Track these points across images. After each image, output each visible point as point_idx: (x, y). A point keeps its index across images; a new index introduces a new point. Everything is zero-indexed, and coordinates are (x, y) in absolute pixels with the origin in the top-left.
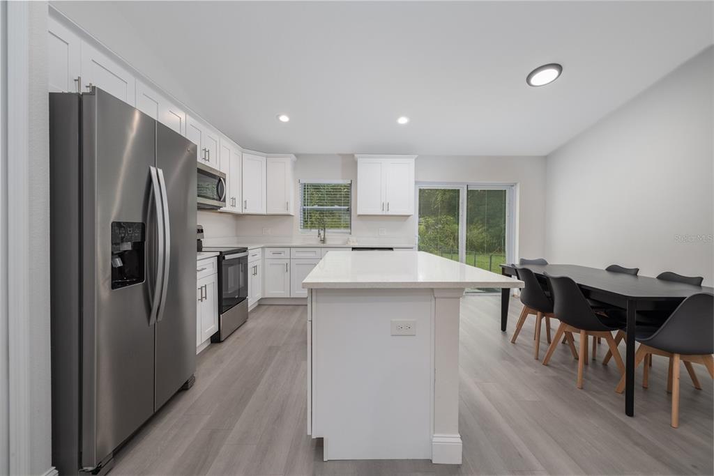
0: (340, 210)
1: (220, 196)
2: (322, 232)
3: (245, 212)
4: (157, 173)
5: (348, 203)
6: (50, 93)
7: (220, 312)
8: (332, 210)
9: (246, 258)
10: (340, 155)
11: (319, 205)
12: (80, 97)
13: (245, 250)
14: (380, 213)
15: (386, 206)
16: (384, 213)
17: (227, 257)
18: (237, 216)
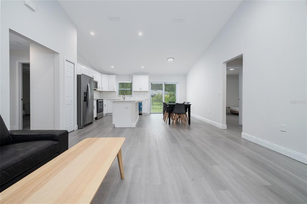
0: (129, 90)
1: (96, 86)
2: (124, 96)
3: (103, 90)
4: (89, 84)
5: (131, 88)
6: (77, 75)
7: (97, 113)
8: (126, 90)
9: (103, 101)
10: (128, 75)
11: (123, 89)
12: (80, 75)
13: (103, 100)
15: (141, 89)
16: (140, 91)
17: (99, 101)
18: (100, 92)
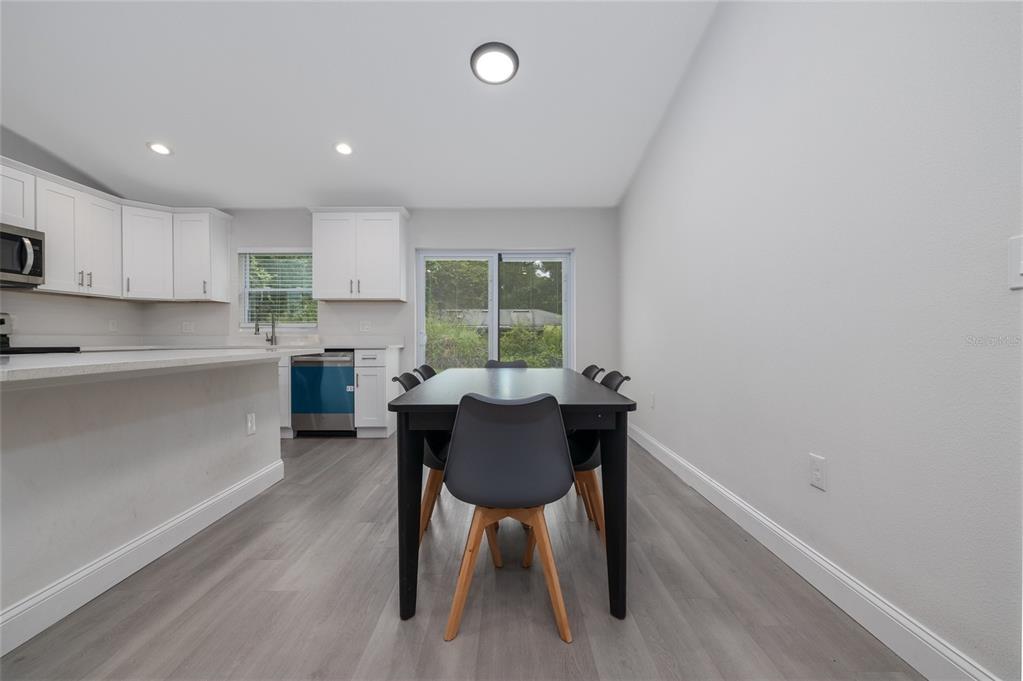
3: (129, 296)
11: (271, 286)
14: (347, 296)
15: (355, 285)
16: (356, 296)
